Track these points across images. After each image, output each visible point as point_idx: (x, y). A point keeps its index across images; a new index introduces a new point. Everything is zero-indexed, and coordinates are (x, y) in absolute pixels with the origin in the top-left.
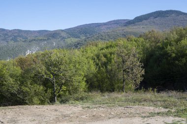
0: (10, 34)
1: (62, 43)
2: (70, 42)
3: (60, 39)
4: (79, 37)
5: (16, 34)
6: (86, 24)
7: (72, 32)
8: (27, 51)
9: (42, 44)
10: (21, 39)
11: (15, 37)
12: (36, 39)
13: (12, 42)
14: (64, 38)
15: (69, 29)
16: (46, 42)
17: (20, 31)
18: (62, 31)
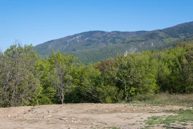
0: (109, 36)
1: (160, 44)
2: (169, 42)
3: (158, 40)
4: (178, 37)
5: (115, 36)
6: (186, 23)
7: (170, 32)
8: (125, 52)
9: (140, 45)
10: (120, 40)
11: (114, 38)
12: (134, 40)
13: (111, 44)
14: (162, 38)
15: (168, 28)
16: (143, 43)
17: (118, 33)
18: (161, 31)
